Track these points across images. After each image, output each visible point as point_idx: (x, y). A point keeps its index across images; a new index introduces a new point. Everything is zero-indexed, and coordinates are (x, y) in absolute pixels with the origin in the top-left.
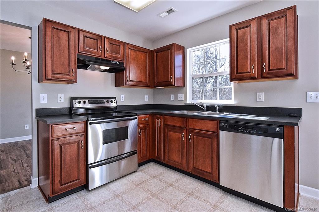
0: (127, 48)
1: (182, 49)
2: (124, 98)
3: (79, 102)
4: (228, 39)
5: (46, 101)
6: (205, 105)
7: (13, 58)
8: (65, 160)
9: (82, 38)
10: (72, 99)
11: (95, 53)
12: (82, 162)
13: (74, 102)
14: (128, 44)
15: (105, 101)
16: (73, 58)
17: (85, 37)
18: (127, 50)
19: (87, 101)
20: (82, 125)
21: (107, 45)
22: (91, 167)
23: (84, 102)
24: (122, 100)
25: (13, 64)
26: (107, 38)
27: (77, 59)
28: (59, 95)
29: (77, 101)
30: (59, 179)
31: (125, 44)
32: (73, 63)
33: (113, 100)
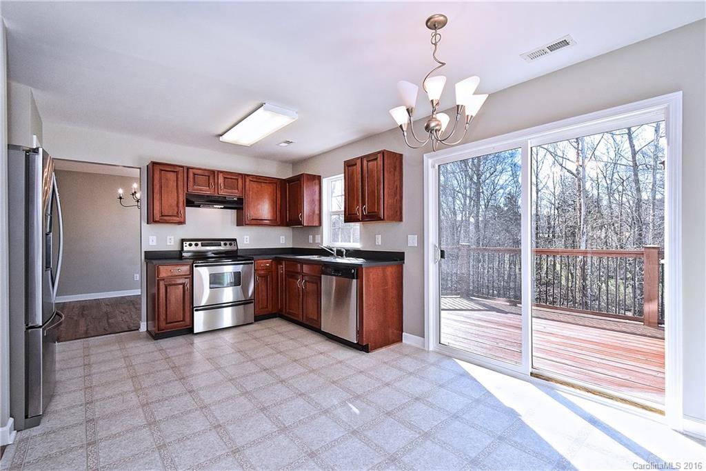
0: (247, 180)
1: (317, 179)
2: (248, 240)
3: (190, 245)
4: (343, 175)
5: (154, 244)
6: (335, 249)
7: (121, 191)
8: (170, 300)
9: (191, 175)
10: (183, 241)
11: (206, 191)
12: (187, 304)
13: (185, 245)
14: (248, 175)
15: (222, 243)
16: (182, 198)
17: (194, 174)
18: (247, 183)
19: (199, 243)
20: (188, 267)
21: (221, 180)
22: (196, 310)
23: (196, 245)
24: (245, 242)
25: (121, 198)
26: (221, 172)
27: (187, 199)
28: (168, 237)
29: (188, 243)
30: (164, 317)
31: (244, 176)
32: (181, 204)
33: (233, 242)
